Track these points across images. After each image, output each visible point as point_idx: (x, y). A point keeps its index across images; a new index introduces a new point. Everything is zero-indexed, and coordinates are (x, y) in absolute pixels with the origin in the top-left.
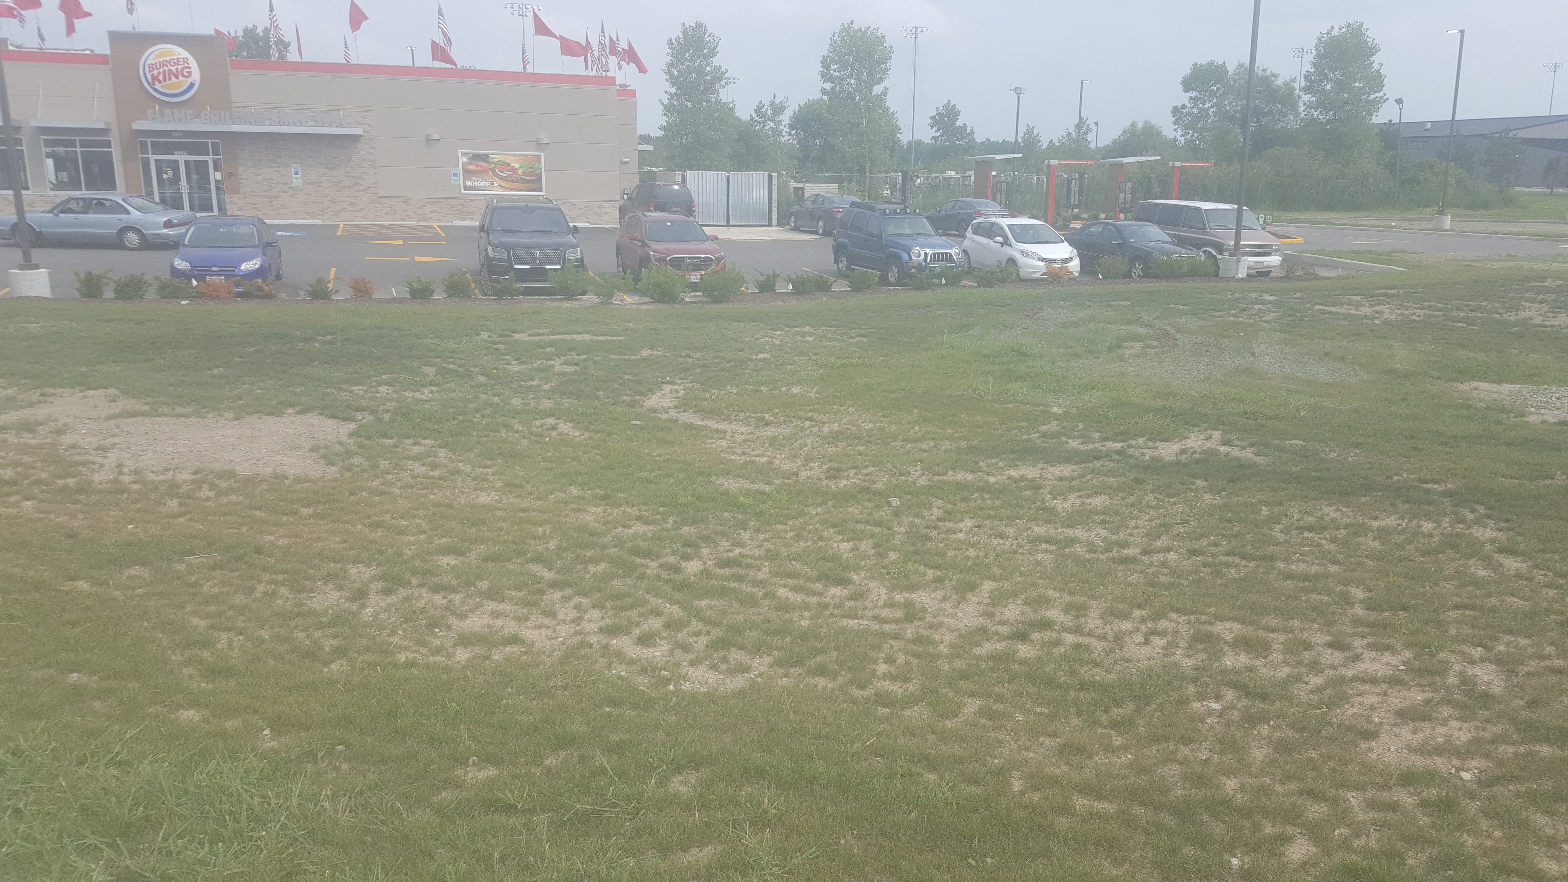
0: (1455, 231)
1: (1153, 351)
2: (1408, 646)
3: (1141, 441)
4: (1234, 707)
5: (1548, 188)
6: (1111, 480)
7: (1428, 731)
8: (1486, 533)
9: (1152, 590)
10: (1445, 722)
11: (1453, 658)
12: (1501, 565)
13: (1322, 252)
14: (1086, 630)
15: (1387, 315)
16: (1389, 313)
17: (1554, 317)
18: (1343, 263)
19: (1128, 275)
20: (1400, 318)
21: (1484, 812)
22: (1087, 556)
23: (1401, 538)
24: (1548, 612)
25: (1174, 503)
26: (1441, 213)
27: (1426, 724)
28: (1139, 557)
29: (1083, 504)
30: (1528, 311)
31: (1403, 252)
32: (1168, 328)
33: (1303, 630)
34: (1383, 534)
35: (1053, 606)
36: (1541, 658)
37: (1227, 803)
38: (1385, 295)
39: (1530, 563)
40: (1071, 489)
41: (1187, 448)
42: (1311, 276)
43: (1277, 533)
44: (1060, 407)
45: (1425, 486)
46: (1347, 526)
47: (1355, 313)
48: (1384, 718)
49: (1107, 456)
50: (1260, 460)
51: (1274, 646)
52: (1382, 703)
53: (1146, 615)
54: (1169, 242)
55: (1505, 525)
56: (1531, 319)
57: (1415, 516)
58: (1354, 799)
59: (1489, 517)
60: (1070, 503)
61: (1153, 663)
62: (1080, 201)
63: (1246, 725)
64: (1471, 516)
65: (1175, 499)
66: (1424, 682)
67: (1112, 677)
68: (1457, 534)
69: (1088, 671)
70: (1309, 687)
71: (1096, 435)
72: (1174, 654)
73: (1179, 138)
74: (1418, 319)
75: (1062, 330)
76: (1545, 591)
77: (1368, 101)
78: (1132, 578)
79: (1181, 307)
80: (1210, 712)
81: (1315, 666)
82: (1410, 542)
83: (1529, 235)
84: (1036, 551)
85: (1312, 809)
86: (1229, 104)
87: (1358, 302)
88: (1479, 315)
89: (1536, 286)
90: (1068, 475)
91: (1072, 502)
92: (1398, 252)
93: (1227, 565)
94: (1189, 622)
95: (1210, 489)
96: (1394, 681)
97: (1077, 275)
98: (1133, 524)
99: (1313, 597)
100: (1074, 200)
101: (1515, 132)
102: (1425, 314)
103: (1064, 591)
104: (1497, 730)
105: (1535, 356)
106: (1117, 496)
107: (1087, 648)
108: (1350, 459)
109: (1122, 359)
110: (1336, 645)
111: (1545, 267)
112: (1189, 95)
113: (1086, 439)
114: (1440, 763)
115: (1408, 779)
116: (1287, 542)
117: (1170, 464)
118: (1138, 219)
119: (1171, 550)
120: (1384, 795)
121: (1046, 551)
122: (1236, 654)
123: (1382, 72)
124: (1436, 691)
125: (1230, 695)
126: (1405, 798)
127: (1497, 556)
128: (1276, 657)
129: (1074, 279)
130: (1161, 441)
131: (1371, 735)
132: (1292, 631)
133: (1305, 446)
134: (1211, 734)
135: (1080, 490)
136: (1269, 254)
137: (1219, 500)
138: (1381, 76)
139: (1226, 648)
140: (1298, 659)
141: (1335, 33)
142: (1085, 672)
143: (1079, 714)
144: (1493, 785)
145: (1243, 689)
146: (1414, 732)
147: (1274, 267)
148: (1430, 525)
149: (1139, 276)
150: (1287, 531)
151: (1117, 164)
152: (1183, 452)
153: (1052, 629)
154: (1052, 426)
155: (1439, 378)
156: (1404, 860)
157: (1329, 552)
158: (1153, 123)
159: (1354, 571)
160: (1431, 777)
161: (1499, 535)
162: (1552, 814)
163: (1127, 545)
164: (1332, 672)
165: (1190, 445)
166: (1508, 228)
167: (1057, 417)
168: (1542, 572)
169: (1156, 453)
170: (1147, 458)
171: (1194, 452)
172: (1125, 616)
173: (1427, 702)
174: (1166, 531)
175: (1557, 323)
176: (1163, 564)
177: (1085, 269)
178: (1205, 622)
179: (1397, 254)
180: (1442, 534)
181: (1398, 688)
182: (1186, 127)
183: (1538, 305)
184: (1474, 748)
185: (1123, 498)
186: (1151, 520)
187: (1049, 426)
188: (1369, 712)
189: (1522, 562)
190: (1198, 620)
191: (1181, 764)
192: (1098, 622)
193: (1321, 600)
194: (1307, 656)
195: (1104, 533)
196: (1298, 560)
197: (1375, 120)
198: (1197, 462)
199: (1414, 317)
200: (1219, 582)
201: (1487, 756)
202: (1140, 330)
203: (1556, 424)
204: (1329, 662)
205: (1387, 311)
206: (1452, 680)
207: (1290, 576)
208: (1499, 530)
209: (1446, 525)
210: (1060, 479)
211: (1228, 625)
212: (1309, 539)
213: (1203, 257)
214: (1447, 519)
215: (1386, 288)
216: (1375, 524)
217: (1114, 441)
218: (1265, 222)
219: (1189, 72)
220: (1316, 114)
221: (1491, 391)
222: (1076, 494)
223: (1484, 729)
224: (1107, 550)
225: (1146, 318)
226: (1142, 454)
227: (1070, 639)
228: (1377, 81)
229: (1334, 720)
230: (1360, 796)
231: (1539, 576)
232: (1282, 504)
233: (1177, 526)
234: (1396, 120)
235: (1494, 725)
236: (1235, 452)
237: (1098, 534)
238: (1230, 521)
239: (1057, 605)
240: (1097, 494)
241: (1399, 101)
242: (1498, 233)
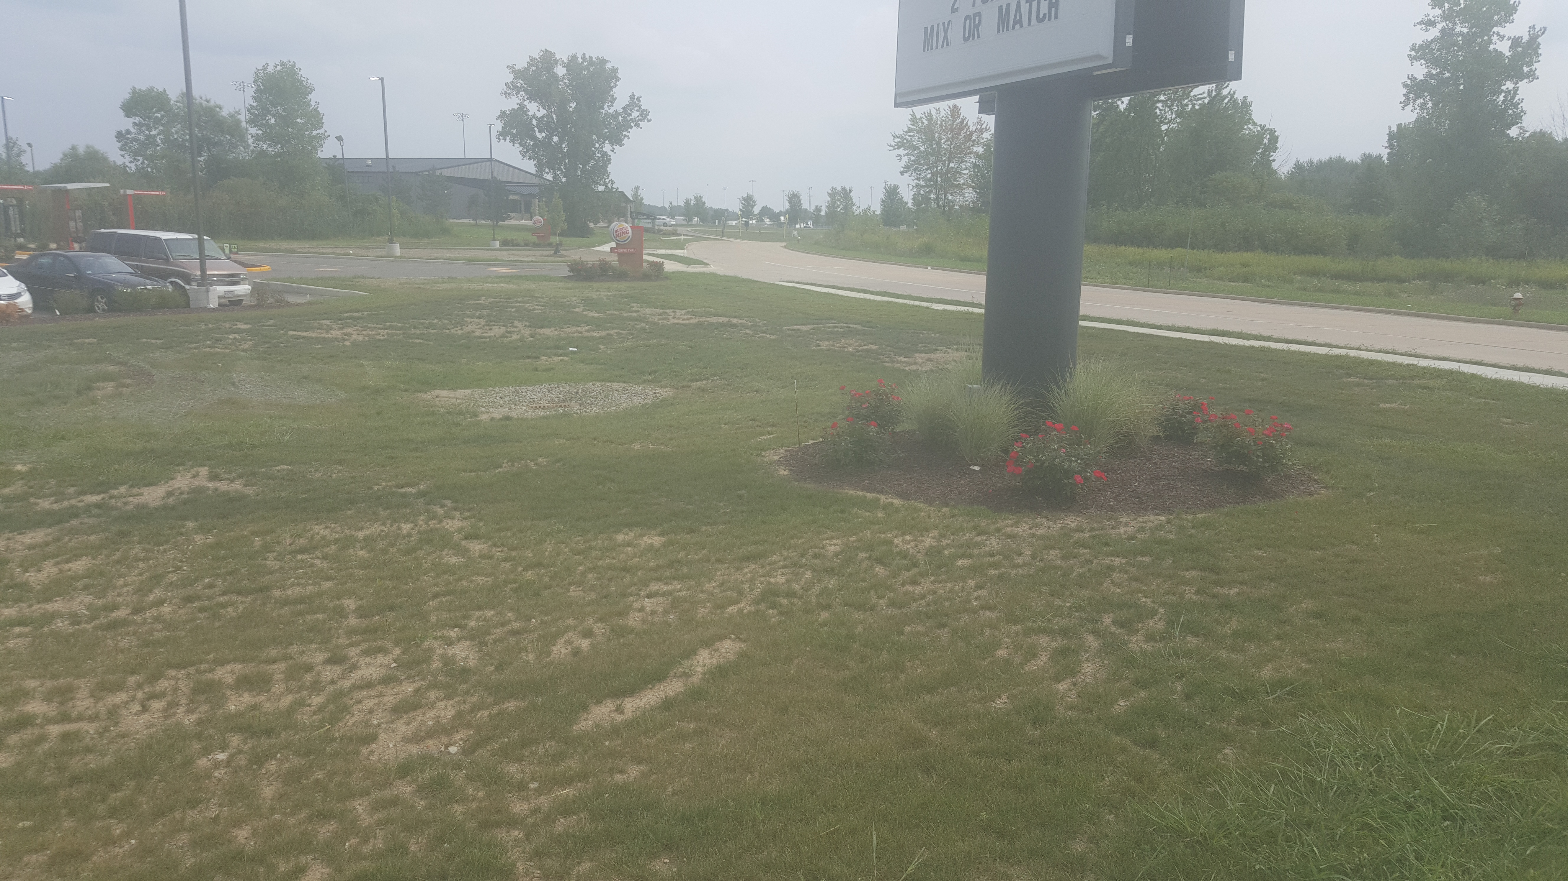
0: (405, 257)
1: (129, 390)
2: (397, 643)
3: (123, 489)
4: (240, 752)
5: (473, 220)
6: (93, 538)
7: (419, 719)
8: (453, 525)
9: (146, 650)
10: (432, 706)
11: (435, 644)
12: (468, 550)
13: (289, 279)
14: (74, 715)
15: (355, 337)
16: (357, 335)
17: (491, 329)
18: (309, 289)
19: (91, 310)
20: (367, 338)
21: (469, 778)
22: (71, 630)
23: (385, 543)
24: (506, 583)
25: (165, 551)
26: (391, 241)
27: (418, 712)
28: (131, 617)
29: (61, 571)
30: (470, 326)
31: (363, 277)
32: (142, 364)
33: (302, 653)
34: (369, 542)
35: (33, 698)
36: (503, 625)
37: (239, 855)
38: (351, 318)
39: (490, 543)
40: (46, 558)
41: (174, 490)
42: (281, 303)
43: (272, 562)
44: (24, 464)
45: (402, 490)
46: (336, 541)
47: (326, 336)
48: (382, 718)
49: (85, 512)
50: (250, 491)
51: (276, 677)
52: (378, 704)
53: (141, 681)
54: (131, 274)
55: (468, 514)
56: (473, 332)
57: (395, 521)
58: (360, 807)
59: (456, 509)
60: (45, 572)
61: (152, 730)
62: (23, 230)
63: (255, 767)
64: (441, 512)
65: (165, 546)
66: (413, 673)
67: (109, 759)
68: (431, 530)
69: (80, 761)
70: (312, 709)
71: (71, 490)
72: (175, 714)
73: (129, 165)
74: (382, 338)
75: (18, 375)
76: (503, 564)
77: (311, 137)
78: (124, 643)
79: (153, 341)
80: (217, 765)
81: (316, 687)
82: (392, 545)
83: (464, 260)
84: (7, 637)
85: (322, 831)
86: (177, 132)
87: (328, 326)
88: (433, 331)
89: (474, 304)
90: (39, 541)
91: (49, 570)
92: (358, 277)
93: (224, 605)
94: (188, 675)
95: (201, 530)
96: (388, 680)
97: (30, 312)
98: (121, 582)
99: (308, 617)
100: (15, 227)
101: (440, 171)
102: (388, 333)
103: (44, 676)
104: (474, 699)
105: (480, 363)
106: (100, 554)
107: (76, 736)
108: (334, 476)
109: (94, 402)
110: (333, 660)
111: (477, 287)
112: (132, 120)
113: (60, 496)
114: (432, 746)
115: (405, 770)
116: (281, 568)
117: (156, 509)
118: (93, 250)
119: (164, 601)
120: (387, 793)
121: (20, 635)
122: (240, 696)
123: (320, 110)
124: (424, 679)
125: (235, 740)
126: (404, 789)
127: (464, 543)
128: (278, 687)
129: (28, 316)
130: (145, 486)
131: (371, 738)
132: (291, 658)
133: (292, 470)
134: (219, 787)
135: (57, 556)
136: (237, 283)
137: (211, 539)
138: (319, 114)
139: (228, 693)
140: (300, 684)
141: (270, 69)
142: (75, 764)
143: (71, 814)
144: (474, 752)
145: (248, 730)
146: (408, 723)
147: (245, 295)
148: (408, 526)
149: (104, 310)
150: (280, 557)
151: (60, 189)
152: (170, 494)
153: (33, 725)
154: (17, 487)
155: (406, 391)
156: (407, 849)
157: (322, 570)
158: (98, 147)
159: (346, 583)
160: (426, 760)
161: (466, 523)
162: (519, 760)
163: (115, 607)
164: (331, 688)
165: (176, 486)
166: (446, 254)
167: (22, 476)
168: (499, 549)
169: (141, 499)
170: (131, 507)
171: (182, 493)
172: (118, 687)
173: (417, 691)
174: (158, 584)
175: (493, 334)
176: (157, 619)
177: (38, 305)
178: (205, 671)
179: (358, 280)
180: (419, 532)
181: (391, 686)
182: (135, 154)
183: (477, 320)
184: (460, 721)
185: (108, 556)
186: (141, 574)
187: (12, 489)
188: (368, 716)
189: (484, 544)
190: (197, 671)
191: (189, 830)
192: (89, 702)
193: (317, 619)
194: (308, 678)
195: (88, 599)
196: (293, 585)
197: (321, 155)
198: (185, 503)
199: (378, 337)
200: (217, 624)
201: (469, 726)
202: (111, 368)
203: (501, 419)
204: (329, 679)
205: (355, 333)
206: (436, 664)
207: (286, 602)
208: (464, 519)
209: (421, 523)
210: (31, 547)
211: (229, 668)
212: (302, 561)
213: (170, 288)
214: (422, 518)
215: (351, 311)
216: (361, 534)
217: (92, 493)
218: (231, 251)
219: (127, 96)
220: (265, 146)
221: (450, 398)
222: (52, 562)
223: (464, 702)
224: (92, 618)
225: (116, 355)
226: (126, 504)
227: (55, 730)
228: (316, 119)
229: (337, 735)
230: (366, 801)
231: (498, 553)
232: (273, 532)
233: (170, 575)
234: (339, 156)
235: (472, 695)
236: (224, 486)
237: (82, 602)
238: (224, 558)
239: (37, 695)
240: (77, 557)
241: (339, 138)
242: (440, 259)
